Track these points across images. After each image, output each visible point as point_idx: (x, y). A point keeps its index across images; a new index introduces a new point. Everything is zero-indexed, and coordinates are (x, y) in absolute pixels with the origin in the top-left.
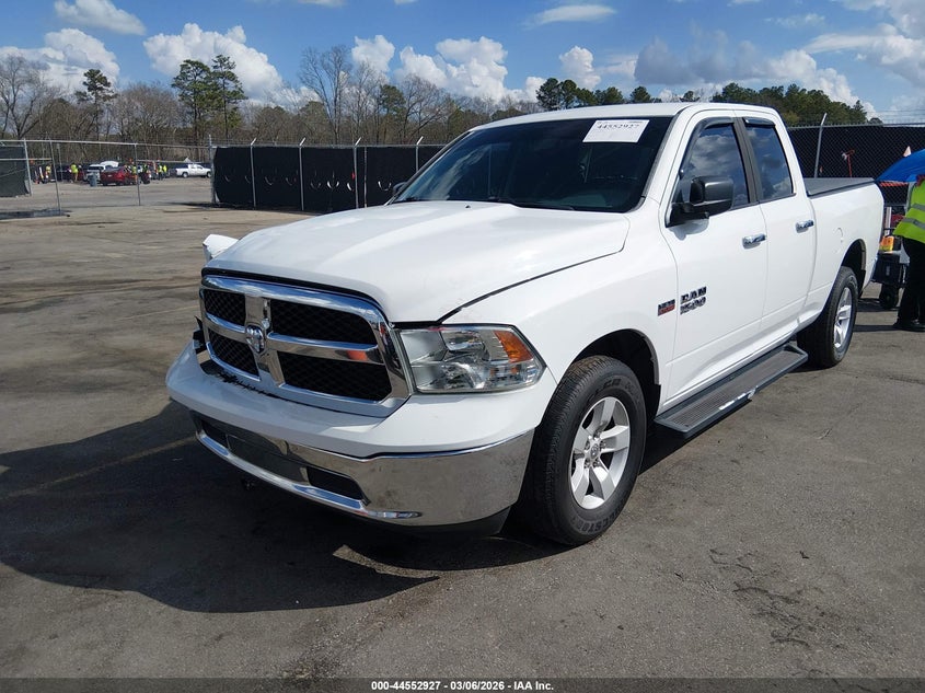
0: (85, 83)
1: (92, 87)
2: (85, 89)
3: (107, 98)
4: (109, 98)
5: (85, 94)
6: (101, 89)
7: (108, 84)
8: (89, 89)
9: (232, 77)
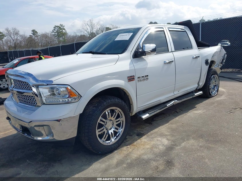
0: (32, 33)
1: (34, 34)
2: (32, 34)
3: (37, 36)
4: (38, 36)
5: (32, 36)
6: (35, 34)
7: (37, 33)
8: (33, 34)
9: (64, 29)
